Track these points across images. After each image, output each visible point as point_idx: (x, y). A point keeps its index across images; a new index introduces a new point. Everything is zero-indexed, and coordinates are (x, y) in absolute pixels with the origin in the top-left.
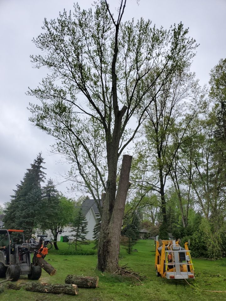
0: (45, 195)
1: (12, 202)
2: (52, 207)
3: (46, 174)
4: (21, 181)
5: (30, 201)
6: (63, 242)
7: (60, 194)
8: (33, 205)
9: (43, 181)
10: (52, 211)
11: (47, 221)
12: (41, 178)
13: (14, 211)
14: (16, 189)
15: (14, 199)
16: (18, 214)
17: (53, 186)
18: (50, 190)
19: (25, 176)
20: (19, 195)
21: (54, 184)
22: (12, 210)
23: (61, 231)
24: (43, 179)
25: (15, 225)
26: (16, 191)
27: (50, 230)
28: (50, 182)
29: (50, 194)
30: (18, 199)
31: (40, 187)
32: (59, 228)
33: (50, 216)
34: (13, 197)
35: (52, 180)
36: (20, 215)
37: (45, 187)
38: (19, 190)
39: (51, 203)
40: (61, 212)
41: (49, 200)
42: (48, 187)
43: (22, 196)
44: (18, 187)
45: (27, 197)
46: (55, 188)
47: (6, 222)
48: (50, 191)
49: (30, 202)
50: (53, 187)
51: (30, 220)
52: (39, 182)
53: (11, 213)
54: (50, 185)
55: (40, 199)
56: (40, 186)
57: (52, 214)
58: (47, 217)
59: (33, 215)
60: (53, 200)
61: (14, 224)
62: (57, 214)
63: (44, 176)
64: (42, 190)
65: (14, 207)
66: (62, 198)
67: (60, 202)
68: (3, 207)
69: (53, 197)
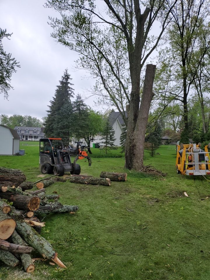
0: (76, 109)
1: (48, 116)
2: (83, 119)
3: (74, 90)
4: (54, 98)
5: (64, 115)
6: (95, 148)
7: (89, 108)
8: (67, 118)
9: (72, 96)
10: (84, 122)
11: (80, 131)
12: (70, 94)
13: (52, 123)
14: (50, 104)
15: (50, 113)
16: (55, 126)
17: (82, 100)
18: (80, 104)
19: (56, 93)
20: (53, 110)
21: (82, 99)
22: (50, 123)
23: (93, 140)
24: (72, 94)
25: (55, 135)
26: (50, 106)
27: (84, 139)
28: (79, 97)
29: (80, 108)
30: (53, 113)
31: (71, 102)
32: (91, 137)
33: (82, 127)
34: (48, 111)
35: (80, 95)
36: (57, 127)
37: (75, 102)
38: (52, 106)
39: (81, 116)
40: (91, 124)
41: (80, 113)
42: (78, 102)
43: (56, 110)
44: (52, 103)
45: (60, 111)
46: (84, 103)
47: (46, 133)
48: (79, 105)
50: (82, 101)
51: (66, 130)
52: (69, 98)
53: (50, 125)
54: (79, 100)
55: (71, 113)
56: (70, 101)
57: (84, 125)
58: (80, 128)
59: (67, 127)
60: (83, 113)
61: (53, 134)
62: (88, 125)
63: (72, 92)
64: (73, 104)
65: (51, 121)
66: (91, 111)
67: (90, 115)
68: (42, 121)
69: (83, 110)
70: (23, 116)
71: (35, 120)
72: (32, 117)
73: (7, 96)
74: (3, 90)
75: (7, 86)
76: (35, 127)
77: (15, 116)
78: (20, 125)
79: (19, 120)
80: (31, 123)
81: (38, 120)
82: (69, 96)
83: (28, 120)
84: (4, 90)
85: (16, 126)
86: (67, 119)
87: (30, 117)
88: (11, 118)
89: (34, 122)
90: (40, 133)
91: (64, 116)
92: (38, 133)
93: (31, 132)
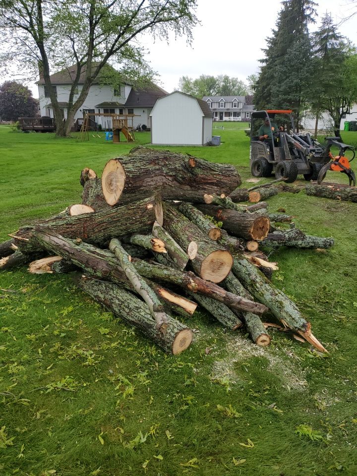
0: (318, 47)
1: (262, 70)
2: (332, 69)
3: (317, 4)
4: (273, 30)
5: (292, 64)
6: (349, 130)
7: (346, 42)
8: (298, 70)
9: (313, 20)
10: (333, 76)
11: (322, 96)
12: (309, 16)
13: (268, 84)
14: (266, 46)
15: (264, 64)
16: (274, 89)
17: (332, 27)
18: (328, 36)
19: (279, 19)
20: (271, 57)
21: (334, 23)
22: (264, 84)
23: (348, 112)
24: (312, 16)
25: (273, 106)
26: (266, 50)
27: (328, 113)
28: (327, 21)
29: (326, 46)
30: (271, 63)
31: (308, 34)
32: (343, 107)
33: (327, 87)
34: (262, 61)
35: (329, 15)
36: (278, 91)
37: (317, 34)
38: (271, 48)
39: (329, 62)
40: (348, 78)
41: (326, 57)
42: (323, 31)
43: (278, 56)
44: (269, 42)
45: (287, 56)
46: (336, 32)
47: (257, 104)
48: (326, 38)
49: (291, 66)
50: (333, 29)
51: (294, 96)
52: (306, 25)
53: (264, 88)
54: (327, 27)
55: (308, 59)
56: (307, 31)
57: (331, 83)
58: (324, 89)
59: (298, 88)
60: (333, 56)
61: (269, 105)
62: (341, 82)
63: (313, 9)
64: (312, 38)
65: (267, 79)
66: (350, 50)
67: (348, 57)
68: (247, 84)
69: (333, 49)
70: (215, 77)
71: (235, 82)
72: (230, 78)
73: (192, 40)
74: (185, 28)
75: (191, 19)
76: (235, 95)
77: (202, 78)
78: (210, 95)
79: (209, 84)
80: (228, 88)
81: (241, 83)
82: (305, 22)
83: (224, 83)
84: (188, 29)
85: (204, 95)
86: (298, 72)
87: (226, 78)
88: (196, 82)
89: (234, 85)
90: (243, 107)
91: (293, 66)
92: (241, 106)
93: (228, 106)
